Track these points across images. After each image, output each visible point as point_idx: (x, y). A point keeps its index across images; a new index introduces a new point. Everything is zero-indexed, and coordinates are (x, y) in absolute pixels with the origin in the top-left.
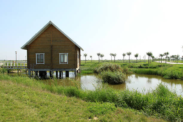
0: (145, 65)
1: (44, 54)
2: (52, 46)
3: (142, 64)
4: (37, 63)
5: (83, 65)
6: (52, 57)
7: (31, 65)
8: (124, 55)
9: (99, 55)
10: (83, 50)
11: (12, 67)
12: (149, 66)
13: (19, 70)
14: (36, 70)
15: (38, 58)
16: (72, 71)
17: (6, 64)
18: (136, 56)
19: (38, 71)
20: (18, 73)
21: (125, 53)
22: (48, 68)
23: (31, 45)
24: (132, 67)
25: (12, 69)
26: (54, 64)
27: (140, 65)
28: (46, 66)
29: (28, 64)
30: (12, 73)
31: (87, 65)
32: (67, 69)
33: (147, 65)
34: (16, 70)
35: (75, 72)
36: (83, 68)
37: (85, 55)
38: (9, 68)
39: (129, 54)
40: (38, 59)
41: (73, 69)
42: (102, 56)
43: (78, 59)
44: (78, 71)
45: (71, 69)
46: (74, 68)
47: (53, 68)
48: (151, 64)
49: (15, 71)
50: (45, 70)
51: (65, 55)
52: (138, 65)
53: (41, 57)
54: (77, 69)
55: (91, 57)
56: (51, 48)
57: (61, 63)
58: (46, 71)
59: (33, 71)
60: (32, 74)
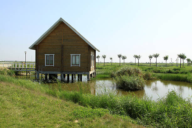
0: (175, 69)
1: (54, 55)
2: (62, 47)
3: (171, 68)
4: (46, 65)
5: (101, 69)
6: (62, 59)
7: (39, 66)
8: (151, 57)
9: (120, 56)
10: (99, 51)
11: (21, 69)
12: (181, 71)
13: (27, 72)
14: (45, 73)
15: (47, 59)
16: (85, 74)
17: (14, 66)
18: (166, 58)
19: (47, 74)
20: (27, 75)
21: (152, 55)
22: (58, 71)
23: (40, 45)
24: (159, 72)
25: (20, 71)
26: (64, 66)
27: (169, 70)
28: (56, 68)
29: (37, 66)
30: (21, 75)
31: (106, 69)
32: (78, 72)
33: (177, 69)
34: (24, 72)
35: (87, 76)
36: (99, 72)
37: (104, 57)
38: (18, 69)
39: (156, 56)
40: (47, 61)
41: (86, 73)
42: (124, 58)
43: (92, 61)
44: (93, 75)
45: (84, 73)
46: (87, 71)
47: (63, 71)
48: (184, 68)
49: (23, 74)
50: (54, 73)
51: (77, 56)
52: (167, 69)
53: (50, 58)
54: (91, 73)
55: (111, 59)
56: (62, 48)
57: (72, 65)
58: (57, 74)
59: (43, 74)
60: (42, 77)
